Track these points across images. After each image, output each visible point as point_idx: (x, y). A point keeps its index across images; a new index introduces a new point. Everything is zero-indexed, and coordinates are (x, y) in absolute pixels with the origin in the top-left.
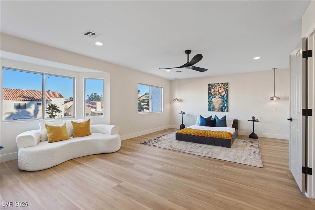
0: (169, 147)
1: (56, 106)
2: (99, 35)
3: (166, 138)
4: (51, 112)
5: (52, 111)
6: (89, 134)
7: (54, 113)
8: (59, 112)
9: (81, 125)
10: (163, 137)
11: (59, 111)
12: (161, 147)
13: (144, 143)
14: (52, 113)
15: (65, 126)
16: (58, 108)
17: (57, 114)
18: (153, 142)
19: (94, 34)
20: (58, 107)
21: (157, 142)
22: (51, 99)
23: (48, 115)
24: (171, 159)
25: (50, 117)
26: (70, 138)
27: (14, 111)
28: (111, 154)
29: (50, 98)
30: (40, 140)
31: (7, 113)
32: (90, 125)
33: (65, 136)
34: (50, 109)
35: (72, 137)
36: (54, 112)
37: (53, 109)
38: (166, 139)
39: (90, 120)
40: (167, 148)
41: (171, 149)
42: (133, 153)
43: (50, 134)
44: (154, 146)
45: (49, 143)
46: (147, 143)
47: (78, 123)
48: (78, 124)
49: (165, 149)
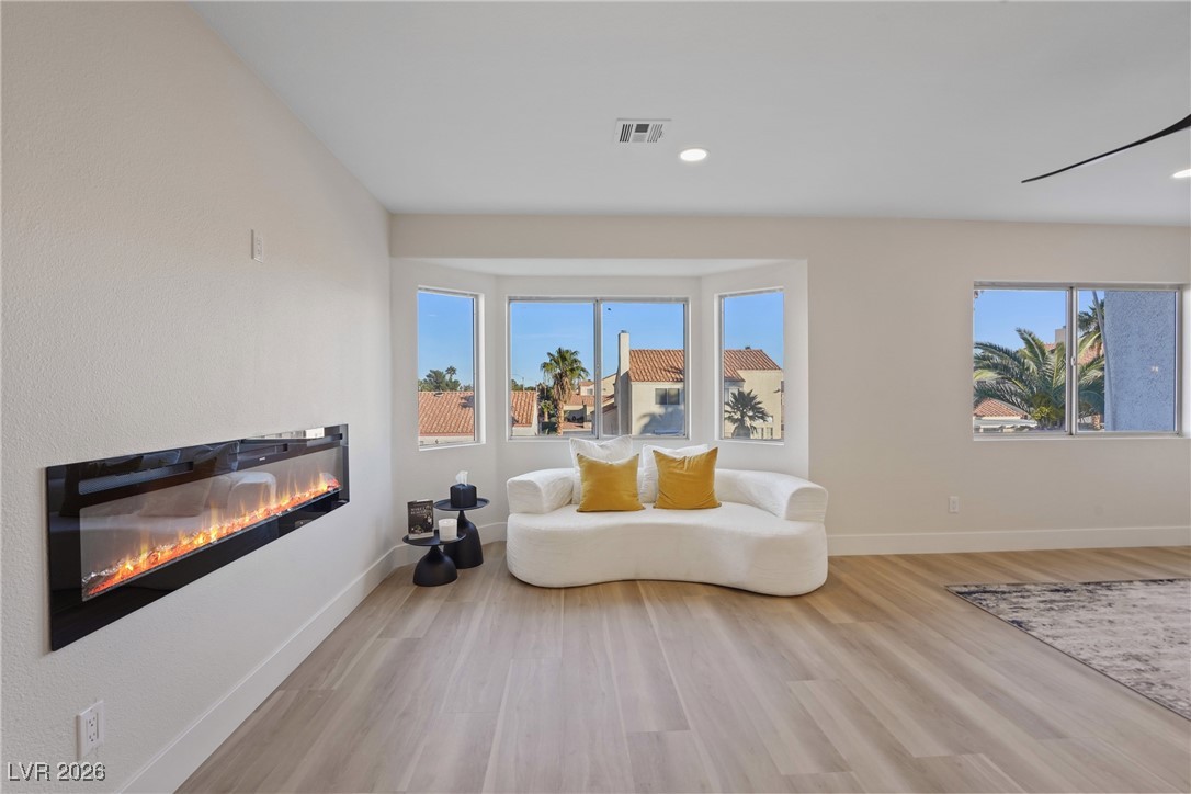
0: (1118, 662)
1: (754, 398)
2: (660, 123)
3: (1162, 600)
4: (738, 416)
5: (743, 415)
6: (708, 503)
7: (748, 422)
8: (762, 418)
9: (682, 469)
10: (1138, 592)
11: (762, 413)
12: (1057, 643)
13: (970, 593)
14: (741, 421)
15: (632, 466)
16: (759, 403)
17: (758, 423)
18: (1032, 602)
19: (642, 128)
20: (757, 400)
21: (1062, 609)
22: (742, 374)
23: (730, 427)
24: (1059, 736)
25: (736, 434)
26: (644, 508)
27: (658, 410)
28: (767, 600)
29: (739, 372)
30: (568, 501)
31: (644, 416)
32: (718, 471)
33: (626, 497)
34: (738, 409)
35: (649, 507)
36: (747, 419)
37: (745, 406)
38: (1149, 607)
39: (716, 450)
40: (1094, 663)
41: (1123, 679)
42: (863, 625)
43: (585, 483)
44: (1019, 624)
45: (578, 511)
46: (985, 596)
47: (674, 460)
48: (674, 464)
49: (1084, 662)
